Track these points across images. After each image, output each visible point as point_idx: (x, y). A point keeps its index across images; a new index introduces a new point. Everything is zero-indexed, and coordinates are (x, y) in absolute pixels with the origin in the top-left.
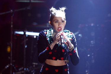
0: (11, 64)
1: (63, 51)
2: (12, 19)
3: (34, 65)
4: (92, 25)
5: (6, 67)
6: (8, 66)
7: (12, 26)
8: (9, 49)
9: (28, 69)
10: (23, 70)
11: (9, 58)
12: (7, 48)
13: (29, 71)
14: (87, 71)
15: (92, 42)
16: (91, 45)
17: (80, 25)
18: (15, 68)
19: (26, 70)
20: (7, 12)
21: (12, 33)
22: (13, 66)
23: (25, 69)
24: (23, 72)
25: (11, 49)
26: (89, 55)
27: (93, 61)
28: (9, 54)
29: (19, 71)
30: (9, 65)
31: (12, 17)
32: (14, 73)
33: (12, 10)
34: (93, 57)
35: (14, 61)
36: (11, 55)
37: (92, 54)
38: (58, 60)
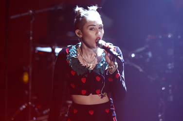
0: (30, 103)
1: (98, 79)
4: (170, 36)
5: (21, 109)
6: (24, 107)
7: (31, 38)
8: (26, 78)
11: (27, 92)
12: (22, 76)
14: (160, 116)
15: (169, 65)
16: (167, 71)
18: (36, 109)
20: (23, 15)
21: (32, 49)
22: (34, 106)
25: (29, 77)
26: (163, 89)
27: (171, 98)
28: (26, 86)
29: (42, 115)
30: (26, 105)
31: (31, 22)
32: (35, 119)
33: (31, 11)
34: (170, 91)
35: (35, 98)
36: (30, 87)
37: (170, 86)
38: (91, 94)
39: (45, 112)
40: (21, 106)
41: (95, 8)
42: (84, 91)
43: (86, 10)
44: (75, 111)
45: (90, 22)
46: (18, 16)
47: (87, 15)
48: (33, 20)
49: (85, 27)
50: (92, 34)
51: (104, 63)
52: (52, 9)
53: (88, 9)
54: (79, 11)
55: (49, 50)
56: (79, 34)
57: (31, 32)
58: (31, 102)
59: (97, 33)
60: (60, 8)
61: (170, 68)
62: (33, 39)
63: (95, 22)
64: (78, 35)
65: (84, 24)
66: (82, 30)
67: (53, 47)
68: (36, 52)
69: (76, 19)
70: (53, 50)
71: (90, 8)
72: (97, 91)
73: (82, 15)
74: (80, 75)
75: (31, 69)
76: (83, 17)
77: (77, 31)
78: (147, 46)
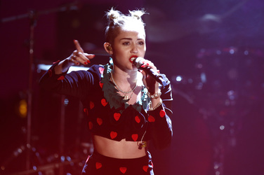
0: (28, 145)
1: (138, 120)
2: (32, 35)
3: (84, 148)
4: (232, 51)
5: (16, 154)
6: (20, 151)
7: (31, 51)
8: (23, 109)
9: (69, 159)
10: (59, 160)
11: (24, 130)
12: (18, 106)
13: (72, 163)
14: (216, 167)
15: (230, 93)
16: (227, 103)
17: (203, 51)
18: (38, 154)
19: (66, 160)
20: (20, 17)
21: (32, 68)
22: (34, 149)
23: (63, 159)
24: (57, 166)
25: (28, 108)
26: (222, 128)
27: (233, 142)
28: (23, 120)
29: (46, 163)
30: (23, 148)
31: (32, 28)
32: (35, 168)
33: (32, 12)
34: (232, 131)
35: (36, 138)
36: (29, 123)
37: (232, 124)
38: (124, 140)
39: (49, 159)
40: (16, 149)
46: (13, 18)
47: (123, 22)
48: (35, 24)
52: (63, 9)
56: (109, 48)
57: (32, 43)
58: (31, 145)
59: (132, 50)
60: (74, 7)
61: (232, 98)
62: (33, 53)
64: (107, 51)
68: (38, 72)
74: (114, 107)
76: (116, 25)
77: (107, 45)
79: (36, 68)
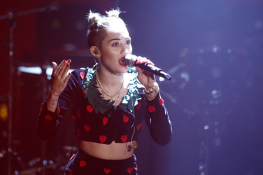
0: (10, 150)
2: (11, 36)
3: (67, 151)
4: (215, 50)
6: (1, 155)
7: (11, 53)
8: (4, 112)
9: (51, 162)
10: (40, 164)
11: (5, 134)
13: (54, 167)
14: (201, 167)
15: (214, 92)
16: (211, 102)
17: (185, 50)
18: (19, 158)
19: (48, 164)
21: (12, 70)
22: (15, 154)
23: (45, 162)
24: (39, 170)
25: (8, 111)
26: (206, 128)
27: (218, 142)
29: (28, 167)
30: (4, 152)
31: (11, 29)
32: (16, 173)
33: (11, 13)
34: (216, 131)
35: (17, 142)
36: (10, 126)
37: (216, 123)
38: (113, 142)
39: (31, 163)
41: (116, 12)
42: (103, 138)
43: (105, 17)
44: (83, 164)
45: (113, 34)
47: (107, 24)
48: (14, 26)
49: (104, 42)
50: (115, 52)
51: (132, 95)
52: (43, 9)
53: (106, 15)
54: (94, 18)
55: (37, 70)
56: (95, 53)
57: (11, 45)
58: (12, 148)
59: (123, 50)
60: (54, 8)
61: (216, 97)
62: (13, 55)
63: (119, 34)
64: (94, 55)
65: (103, 38)
66: (100, 47)
67: (44, 67)
68: (19, 74)
69: (89, 31)
70: (44, 71)
71: (110, 13)
72: (122, 138)
73: (99, 24)
75: (10, 99)
76: (101, 28)
77: (93, 49)
78: (183, 65)
79: (16, 70)
